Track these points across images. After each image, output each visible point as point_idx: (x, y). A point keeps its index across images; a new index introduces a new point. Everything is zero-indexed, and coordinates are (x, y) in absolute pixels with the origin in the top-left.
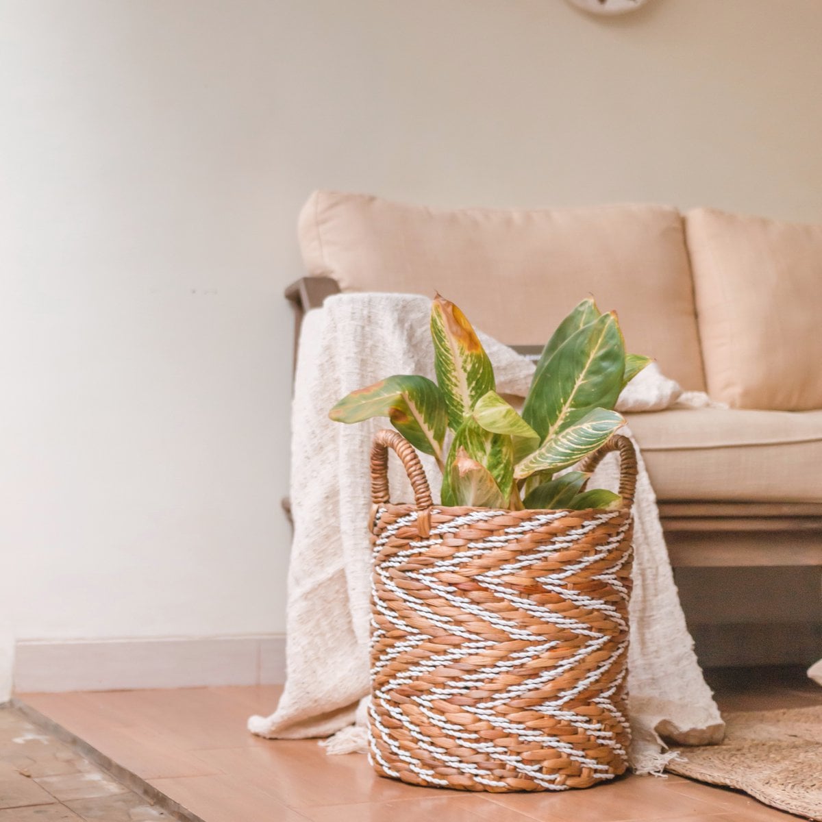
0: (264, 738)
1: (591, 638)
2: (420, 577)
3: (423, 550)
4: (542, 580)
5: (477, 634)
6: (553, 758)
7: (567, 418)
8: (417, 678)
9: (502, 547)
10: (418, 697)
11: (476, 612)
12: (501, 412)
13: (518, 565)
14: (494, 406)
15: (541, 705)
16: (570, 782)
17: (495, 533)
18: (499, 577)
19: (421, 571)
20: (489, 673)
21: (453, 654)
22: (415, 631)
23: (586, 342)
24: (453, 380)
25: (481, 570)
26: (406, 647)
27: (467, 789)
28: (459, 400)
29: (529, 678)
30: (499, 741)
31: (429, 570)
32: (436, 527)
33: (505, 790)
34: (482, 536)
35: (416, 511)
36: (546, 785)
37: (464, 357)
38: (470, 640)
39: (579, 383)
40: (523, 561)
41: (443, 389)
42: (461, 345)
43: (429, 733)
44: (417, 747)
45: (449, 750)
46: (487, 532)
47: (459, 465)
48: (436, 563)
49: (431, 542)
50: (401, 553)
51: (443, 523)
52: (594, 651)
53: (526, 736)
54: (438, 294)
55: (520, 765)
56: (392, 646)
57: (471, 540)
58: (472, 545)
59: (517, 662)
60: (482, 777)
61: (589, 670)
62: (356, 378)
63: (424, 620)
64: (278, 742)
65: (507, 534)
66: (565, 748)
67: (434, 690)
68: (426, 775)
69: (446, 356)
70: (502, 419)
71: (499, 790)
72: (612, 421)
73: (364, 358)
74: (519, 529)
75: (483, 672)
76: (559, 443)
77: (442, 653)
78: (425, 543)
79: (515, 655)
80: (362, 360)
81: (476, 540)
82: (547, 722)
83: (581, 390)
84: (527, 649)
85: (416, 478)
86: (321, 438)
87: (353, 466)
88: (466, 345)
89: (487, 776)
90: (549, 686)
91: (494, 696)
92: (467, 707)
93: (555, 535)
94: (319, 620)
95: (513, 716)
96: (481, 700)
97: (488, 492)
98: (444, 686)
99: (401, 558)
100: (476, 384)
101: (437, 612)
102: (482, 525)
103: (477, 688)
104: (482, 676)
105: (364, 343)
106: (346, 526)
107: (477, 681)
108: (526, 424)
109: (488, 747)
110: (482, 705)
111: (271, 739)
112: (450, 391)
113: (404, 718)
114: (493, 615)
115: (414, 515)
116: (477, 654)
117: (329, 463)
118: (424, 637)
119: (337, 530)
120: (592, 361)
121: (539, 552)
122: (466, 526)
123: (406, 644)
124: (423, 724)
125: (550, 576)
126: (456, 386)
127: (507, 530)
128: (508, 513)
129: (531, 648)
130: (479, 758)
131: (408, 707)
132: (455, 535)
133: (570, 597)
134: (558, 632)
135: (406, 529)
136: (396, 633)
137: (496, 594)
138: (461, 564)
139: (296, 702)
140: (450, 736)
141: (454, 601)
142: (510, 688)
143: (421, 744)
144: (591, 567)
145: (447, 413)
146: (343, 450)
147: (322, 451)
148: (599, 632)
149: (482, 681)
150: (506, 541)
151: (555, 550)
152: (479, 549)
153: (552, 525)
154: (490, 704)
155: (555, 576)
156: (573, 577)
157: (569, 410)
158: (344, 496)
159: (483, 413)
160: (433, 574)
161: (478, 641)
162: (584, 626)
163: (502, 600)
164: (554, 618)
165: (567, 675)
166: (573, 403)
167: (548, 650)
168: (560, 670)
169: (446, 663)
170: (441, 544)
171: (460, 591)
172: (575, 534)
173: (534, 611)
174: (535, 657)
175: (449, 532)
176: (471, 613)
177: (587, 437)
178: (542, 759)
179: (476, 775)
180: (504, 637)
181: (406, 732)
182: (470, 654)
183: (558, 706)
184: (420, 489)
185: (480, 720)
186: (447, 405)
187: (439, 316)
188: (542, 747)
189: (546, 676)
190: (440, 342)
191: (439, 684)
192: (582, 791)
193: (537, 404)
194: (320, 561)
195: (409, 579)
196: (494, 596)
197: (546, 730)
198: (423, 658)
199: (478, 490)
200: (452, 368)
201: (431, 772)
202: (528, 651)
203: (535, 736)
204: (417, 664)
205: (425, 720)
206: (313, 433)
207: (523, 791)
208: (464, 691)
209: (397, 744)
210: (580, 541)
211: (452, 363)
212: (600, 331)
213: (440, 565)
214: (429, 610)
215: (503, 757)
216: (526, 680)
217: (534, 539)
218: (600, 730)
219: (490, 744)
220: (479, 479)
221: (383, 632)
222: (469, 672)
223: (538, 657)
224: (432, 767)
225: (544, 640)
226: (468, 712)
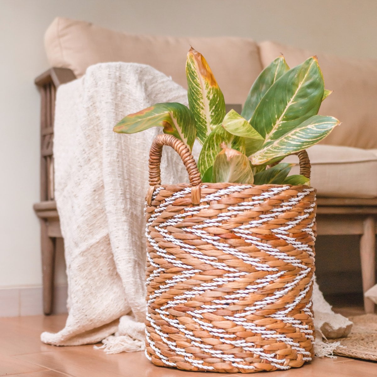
0: (55, 346)
1: (302, 269)
2: (193, 231)
3: (195, 213)
4: (275, 231)
5: (234, 267)
6: (283, 349)
7: (279, 128)
8: (191, 299)
9: (250, 209)
10: (192, 311)
11: (233, 253)
12: (241, 123)
13: (261, 221)
14: (236, 118)
15: (275, 314)
16: (292, 364)
17: (245, 200)
18: (248, 229)
19: (194, 227)
20: (242, 293)
21: (218, 281)
22: (189, 267)
23: (296, 76)
24: (201, 105)
25: (237, 225)
26: (182, 278)
27: (226, 372)
28: (204, 118)
29: (267, 296)
30: (249, 339)
31: (200, 226)
32: (204, 197)
33: (253, 371)
34: (237, 202)
35: (190, 187)
36: (278, 366)
37: (208, 90)
38: (229, 272)
39: (289, 104)
40: (263, 218)
41: (193, 111)
42: (207, 82)
43: (200, 335)
44: (191, 345)
45: (215, 346)
46: (241, 199)
47: (226, 153)
48: (206, 221)
49: (201, 207)
50: (177, 216)
51: (209, 194)
52: (304, 278)
53: (267, 334)
54: (192, 47)
55: (263, 354)
56: (171, 279)
57: (230, 205)
58: (230, 208)
59: (260, 286)
60: (238, 363)
61: (301, 290)
62: (113, 115)
63: (196, 259)
64: (65, 348)
65: (253, 200)
66: (289, 341)
67: (203, 306)
68: (197, 364)
69: (197, 89)
70: (242, 127)
71: (249, 372)
72: (331, 122)
73: (117, 103)
74: (261, 197)
75: (238, 293)
76: (290, 139)
77: (210, 281)
78: (196, 208)
79: (259, 281)
80: (116, 104)
81: (233, 205)
82: (279, 325)
83: (291, 108)
84: (267, 277)
85: (190, 165)
86: (89, 154)
87: (113, 170)
88: (209, 82)
89: (241, 362)
90: (280, 301)
91: (246, 309)
92: (228, 317)
93: (283, 201)
94: (91, 269)
95: (257, 322)
96: (237, 312)
97: (241, 172)
98: (211, 303)
99: (177, 219)
100: (215, 108)
101: (206, 254)
102: (236, 195)
103: (234, 304)
104: (238, 296)
105: (117, 94)
106: (110, 207)
107: (234, 299)
108: (255, 131)
109: (242, 343)
110: (237, 315)
111: (60, 346)
112: (199, 112)
113: (180, 326)
114: (244, 254)
115: (188, 190)
116: (234, 281)
117: (95, 169)
118: (196, 271)
119: (102, 211)
120: (300, 90)
121: (273, 212)
122: (226, 196)
123: (182, 276)
124: (196, 330)
125: (280, 228)
126: (202, 108)
127: (254, 198)
128: (253, 186)
129: (269, 276)
130: (236, 351)
131: (184, 319)
132: (219, 202)
133: (291, 242)
134: (285, 265)
135: (181, 199)
136: (174, 269)
137: (247, 241)
138: (223, 221)
139: (79, 322)
140: (216, 336)
141: (218, 246)
142: (256, 303)
143: (193, 343)
144: (302, 223)
145: (195, 126)
146: (106, 160)
147: (90, 162)
148: (306, 265)
149: (238, 299)
150: (253, 205)
151: (283, 211)
152: (235, 211)
153: (281, 195)
154: (243, 314)
155: (282, 228)
156: (293, 229)
157: (281, 122)
158: (108, 188)
159: (229, 123)
160: (203, 229)
161: (235, 272)
162: (299, 261)
163: (251, 244)
164: (282, 256)
165: (290, 294)
166: (284, 117)
167: (279, 277)
168: (286, 290)
169: (212, 288)
170: (208, 208)
171: (222, 239)
172: (294, 201)
173: (270, 252)
174: (271, 282)
175: (215, 200)
176: (230, 254)
177: (312, 134)
178: (276, 349)
179: (233, 362)
180: (251, 269)
181: (182, 336)
182: (229, 281)
183: (285, 314)
184: (193, 172)
185: (237, 325)
186: (196, 122)
187: (193, 62)
188: (276, 342)
189: (278, 294)
190: (193, 80)
191: (208, 302)
192: (298, 369)
193: (258, 120)
194: (91, 231)
195: (185, 233)
196: (246, 242)
197: (279, 330)
198: (195, 285)
199: (235, 171)
200: (200, 97)
201: (201, 362)
202: (267, 278)
203: (272, 334)
204: (191, 289)
205: (197, 326)
206: (84, 150)
207: (264, 371)
208: (225, 306)
209: (174, 344)
210: (296, 206)
211: (200, 93)
212: (306, 69)
213: (208, 222)
214: (200, 252)
215: (252, 349)
216: (266, 297)
217: (272, 203)
218: (306, 329)
219: (243, 341)
220: (236, 163)
221: (163, 269)
222: (228, 293)
223: (273, 282)
224: (202, 359)
225: (277, 271)
226: (228, 320)
